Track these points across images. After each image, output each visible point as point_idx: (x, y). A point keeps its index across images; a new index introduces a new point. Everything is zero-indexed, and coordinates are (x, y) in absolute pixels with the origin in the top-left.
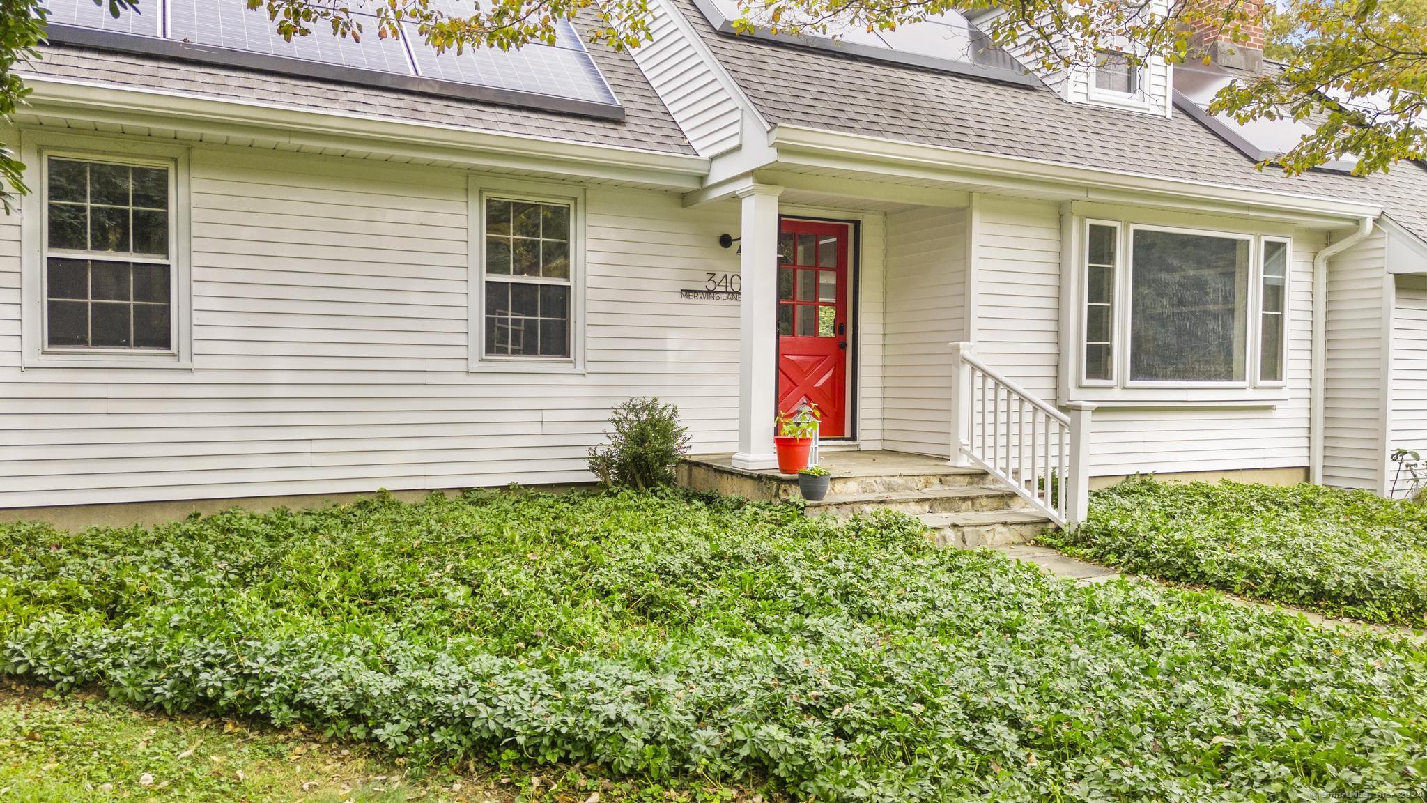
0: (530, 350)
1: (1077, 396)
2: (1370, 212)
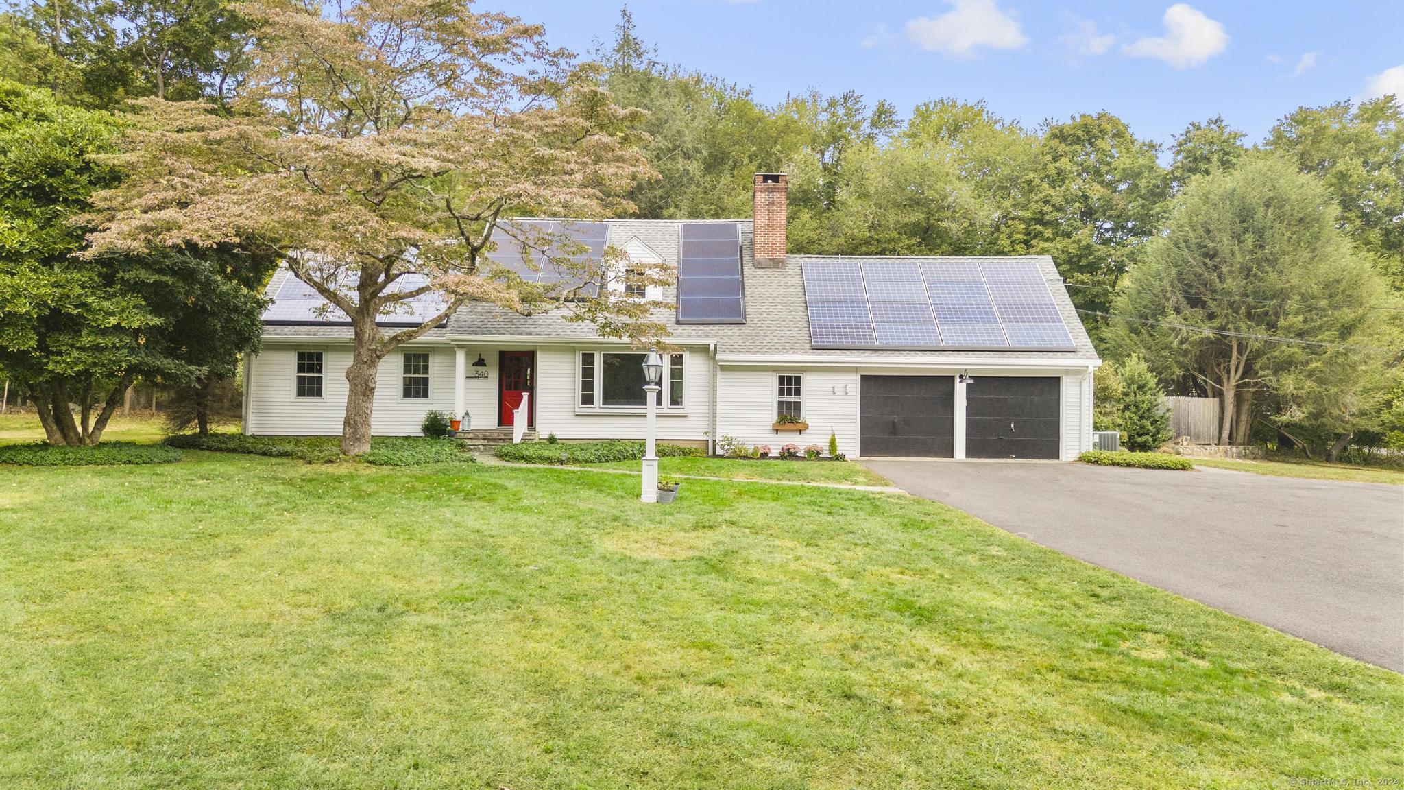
0: (419, 396)
1: (579, 411)
2: (711, 342)
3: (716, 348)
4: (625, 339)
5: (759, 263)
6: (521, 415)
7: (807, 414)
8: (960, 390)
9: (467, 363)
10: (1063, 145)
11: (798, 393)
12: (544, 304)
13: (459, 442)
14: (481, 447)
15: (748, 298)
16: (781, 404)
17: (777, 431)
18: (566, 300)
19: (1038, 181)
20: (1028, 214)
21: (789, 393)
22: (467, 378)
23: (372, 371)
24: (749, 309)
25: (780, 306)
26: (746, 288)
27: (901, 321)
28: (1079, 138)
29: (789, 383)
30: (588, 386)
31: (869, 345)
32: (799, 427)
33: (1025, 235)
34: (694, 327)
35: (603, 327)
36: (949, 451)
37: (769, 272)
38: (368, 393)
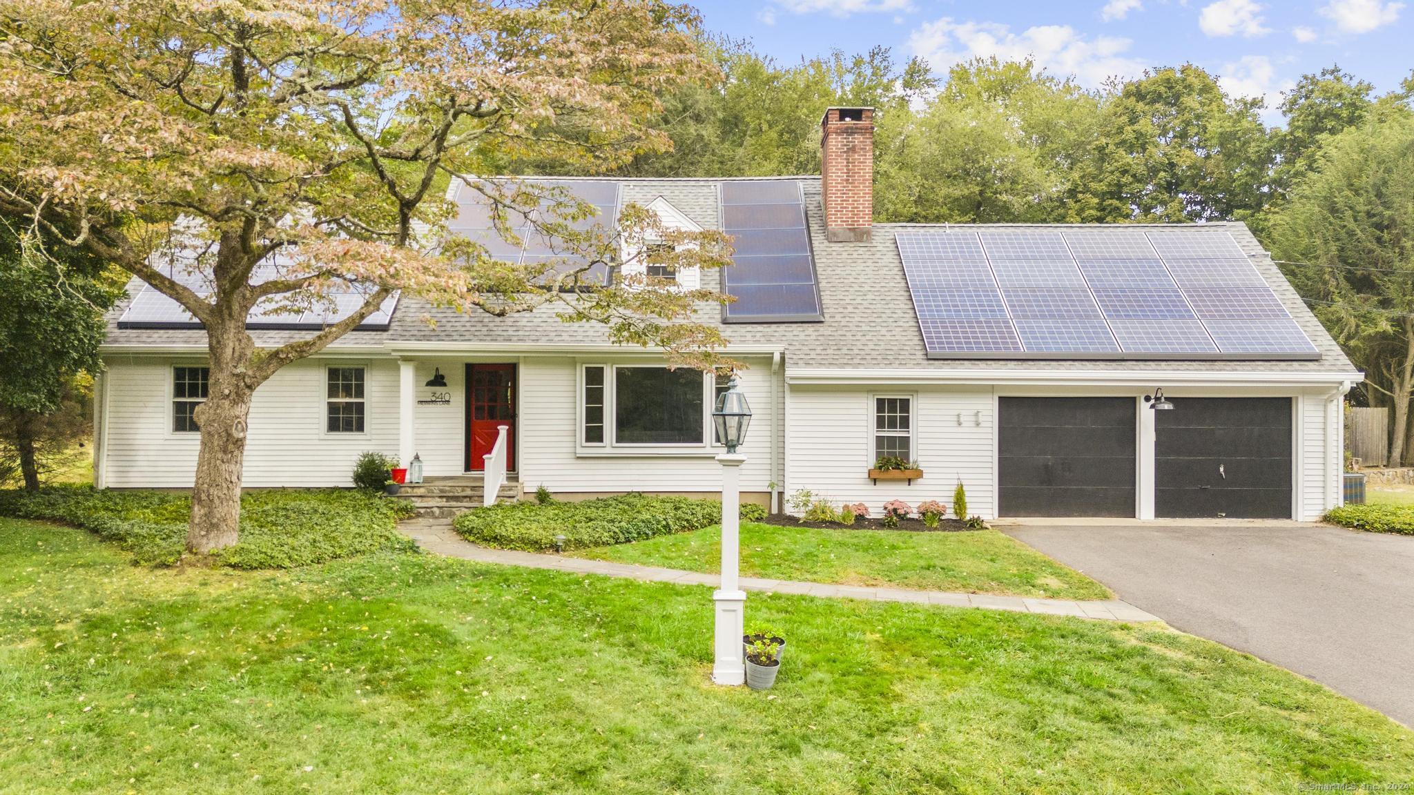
0: (347, 430)
1: (581, 452)
2: (776, 349)
3: (783, 359)
4: (651, 347)
5: (835, 234)
6: (496, 459)
7: (918, 454)
8: (1146, 417)
9: (417, 381)
10: (1141, 104)
11: (905, 423)
12: (528, 296)
13: (403, 503)
14: (437, 511)
15: (823, 284)
16: (880, 440)
17: (875, 481)
18: (562, 290)
19: (1112, 147)
20: (1102, 187)
21: (892, 425)
22: (421, 402)
23: (239, 410)
24: (826, 300)
25: (870, 296)
26: (820, 271)
27: (1052, 316)
28: (1160, 95)
29: (892, 408)
30: (594, 415)
31: (1011, 353)
32: (908, 474)
33: (1097, 210)
34: (749, 328)
35: (619, 330)
36: (1127, 507)
37: (849, 247)
38: (231, 447)
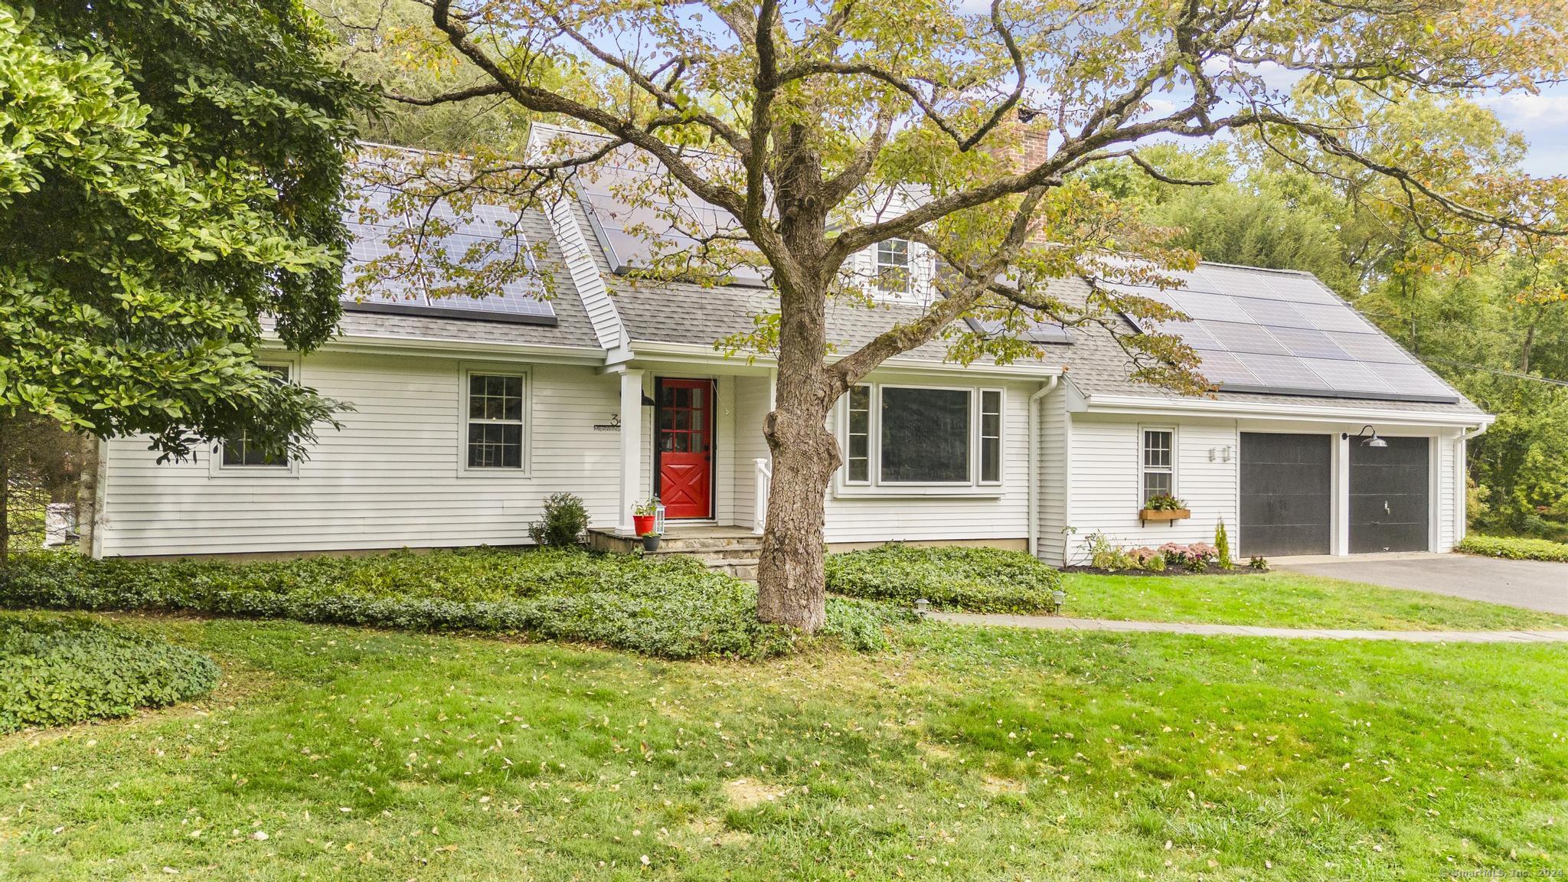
0: (497, 464)
1: (843, 491)
2: (1054, 373)
7: (1180, 490)
8: (1343, 454)
11: (1167, 459)
16: (1147, 478)
17: (1143, 523)
21: (1157, 461)
22: (598, 427)
29: (1156, 442)
30: (858, 445)
31: (1258, 387)
32: (1178, 514)
36: (1323, 544)
